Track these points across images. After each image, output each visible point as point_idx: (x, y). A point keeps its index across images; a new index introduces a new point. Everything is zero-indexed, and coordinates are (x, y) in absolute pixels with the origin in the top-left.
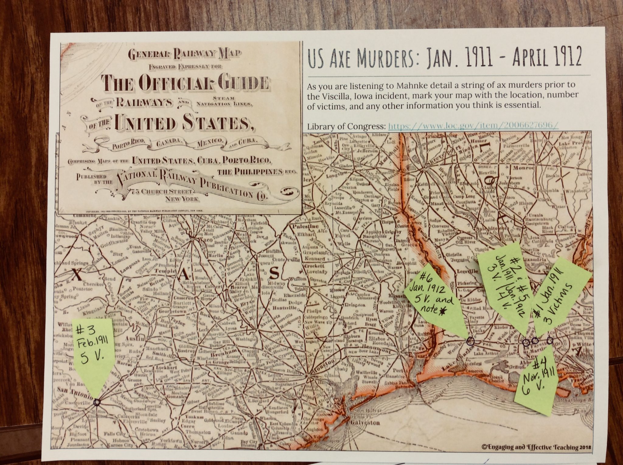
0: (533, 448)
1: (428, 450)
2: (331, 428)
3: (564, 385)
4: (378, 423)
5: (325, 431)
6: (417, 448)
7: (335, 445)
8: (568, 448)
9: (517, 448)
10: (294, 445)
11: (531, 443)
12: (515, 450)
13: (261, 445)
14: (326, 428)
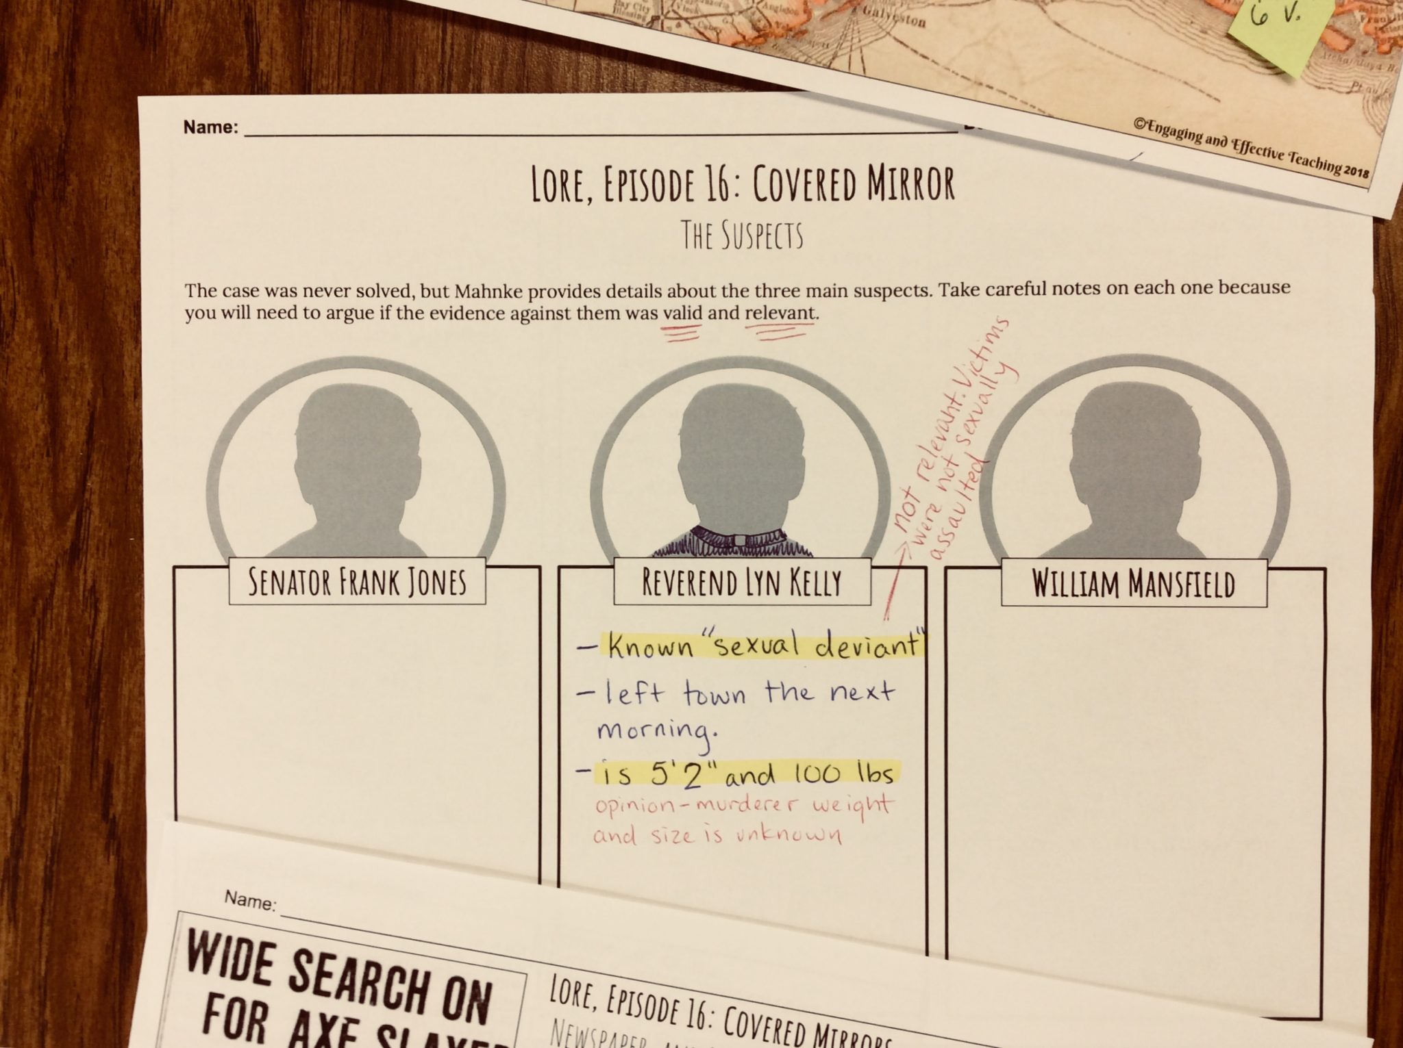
0: (1246, 147)
1: (1017, 104)
2: (817, 13)
3: (1341, 24)
4: (922, 24)
5: (804, 17)
6: (994, 96)
7: (816, 53)
8: (1321, 164)
9: (1209, 141)
10: (728, 33)
11: (1243, 137)
12: (1204, 146)
13: (655, 19)
14: (808, 12)
